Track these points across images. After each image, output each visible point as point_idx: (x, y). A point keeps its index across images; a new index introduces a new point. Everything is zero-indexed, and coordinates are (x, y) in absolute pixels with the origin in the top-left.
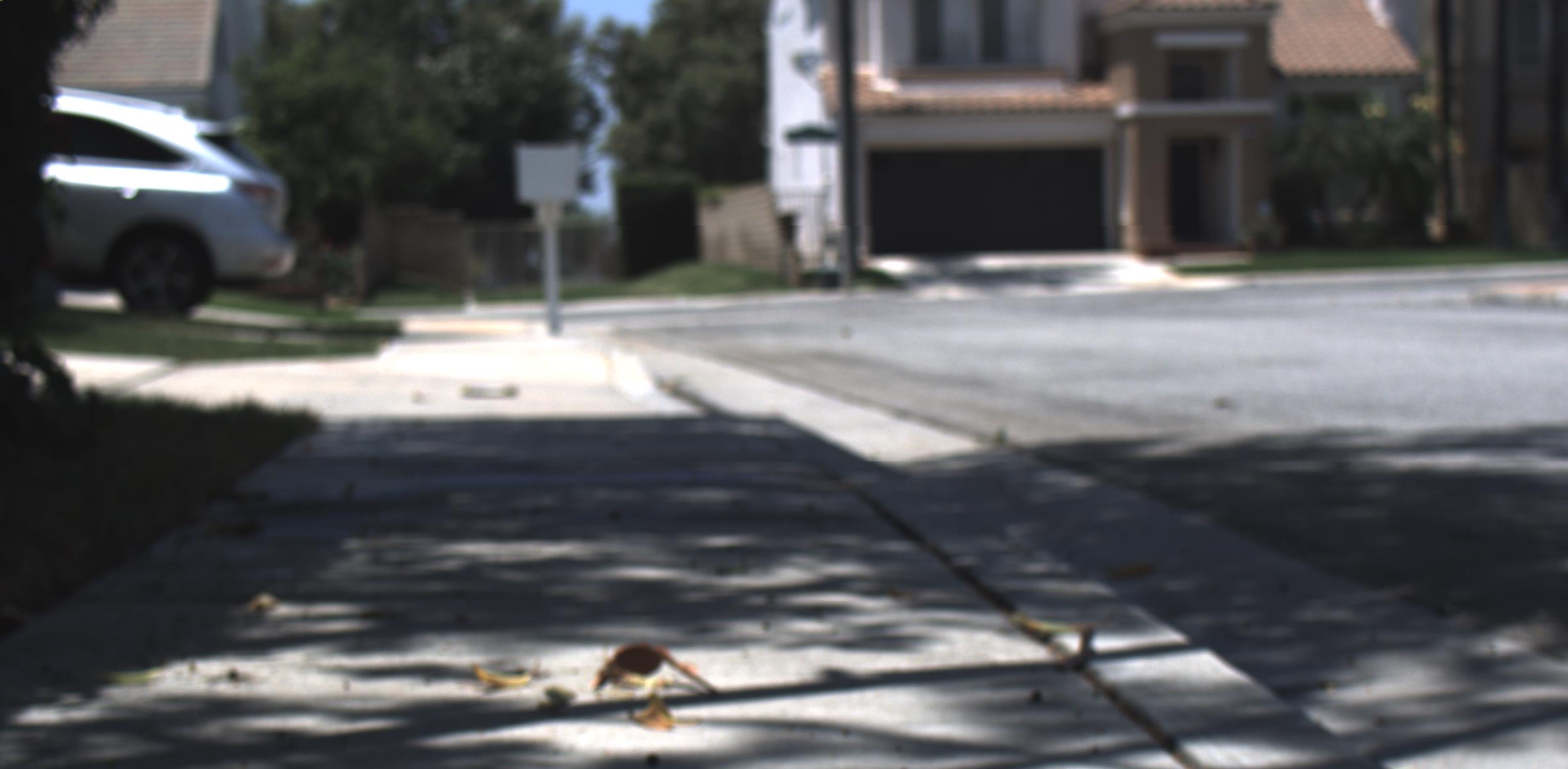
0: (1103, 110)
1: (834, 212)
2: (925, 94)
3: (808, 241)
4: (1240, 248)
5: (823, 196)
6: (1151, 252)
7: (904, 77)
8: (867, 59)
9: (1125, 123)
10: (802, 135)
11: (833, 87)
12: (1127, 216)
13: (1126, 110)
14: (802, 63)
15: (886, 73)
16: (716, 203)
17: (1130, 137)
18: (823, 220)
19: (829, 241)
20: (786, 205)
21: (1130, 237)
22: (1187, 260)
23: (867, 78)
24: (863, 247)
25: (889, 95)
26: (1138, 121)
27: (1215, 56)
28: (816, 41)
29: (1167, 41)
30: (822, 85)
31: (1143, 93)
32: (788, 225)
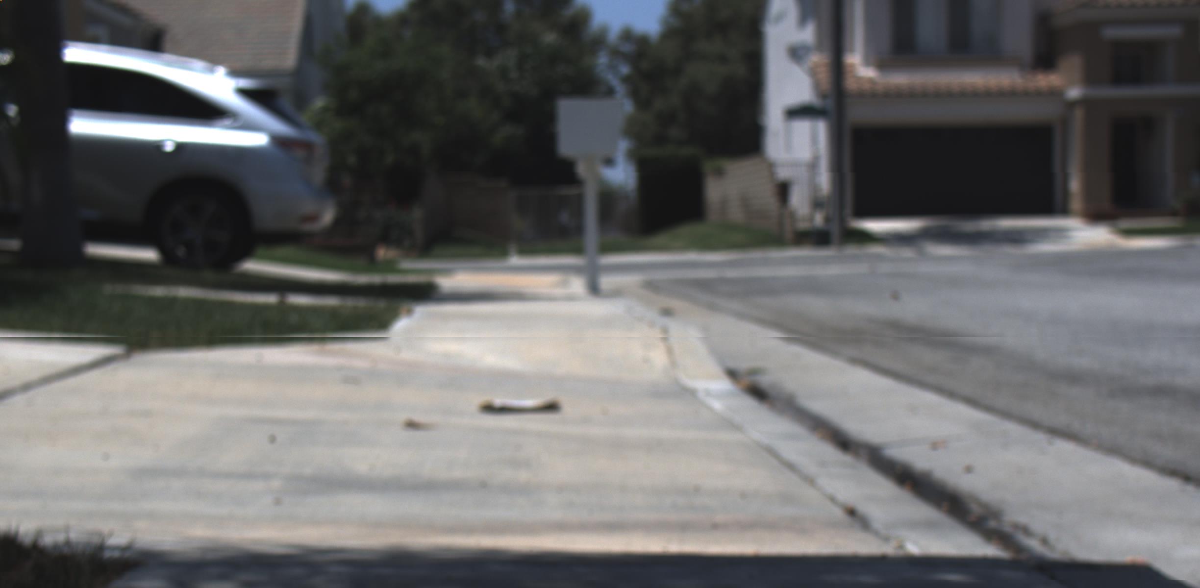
0: (1055, 94)
1: (824, 180)
2: (900, 79)
3: (799, 201)
4: (1174, 213)
5: (813, 166)
6: (1095, 216)
7: (882, 65)
8: (852, 51)
9: (1072, 105)
10: (796, 113)
11: (825, 76)
12: (1075, 185)
13: (1074, 93)
14: (796, 53)
15: (867, 63)
16: (719, 173)
17: (1079, 115)
18: (814, 188)
19: (817, 204)
20: (783, 174)
21: (1076, 203)
22: (1126, 224)
23: (852, 66)
24: (849, 209)
25: (870, 80)
26: (1083, 102)
27: (1151, 48)
28: (807, 35)
29: (1112, 33)
30: (813, 73)
31: (1090, 78)
32: (783, 190)
